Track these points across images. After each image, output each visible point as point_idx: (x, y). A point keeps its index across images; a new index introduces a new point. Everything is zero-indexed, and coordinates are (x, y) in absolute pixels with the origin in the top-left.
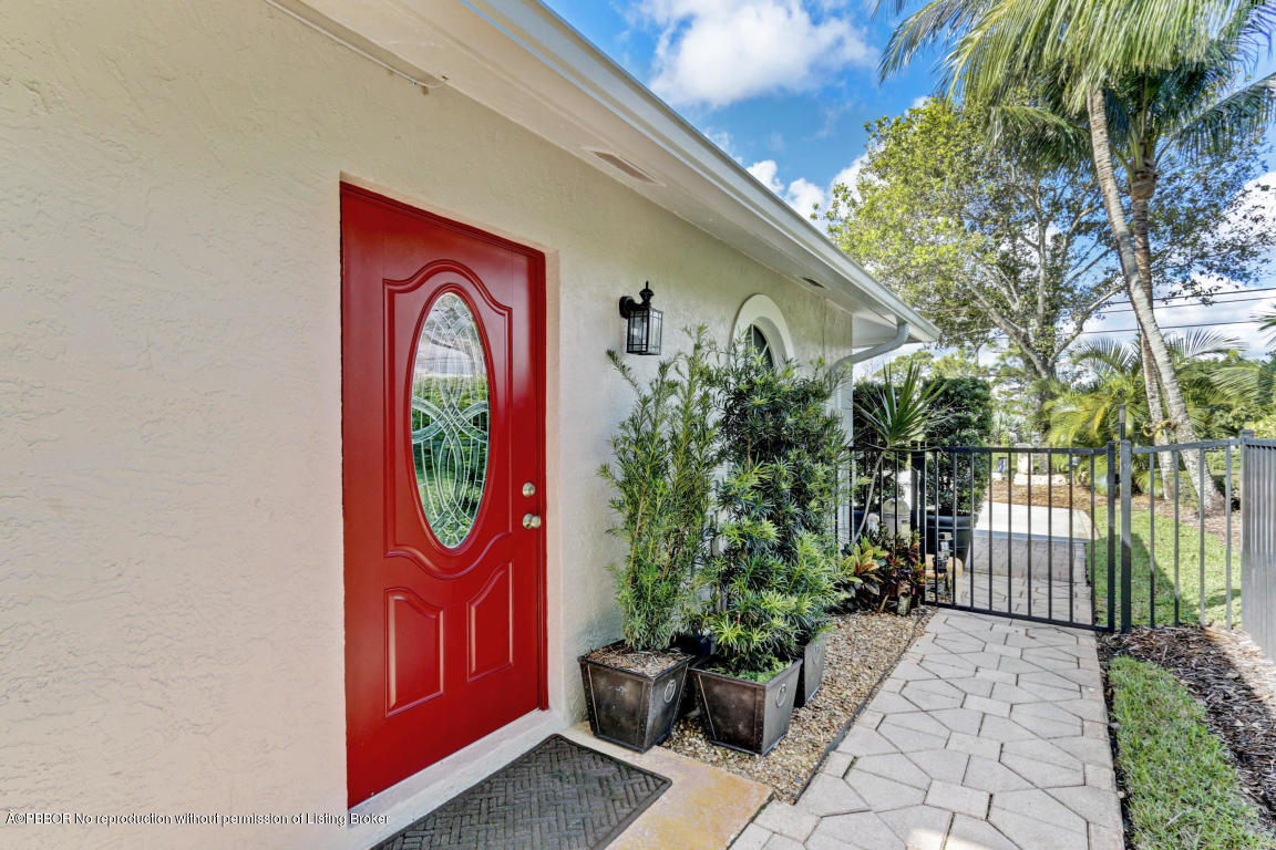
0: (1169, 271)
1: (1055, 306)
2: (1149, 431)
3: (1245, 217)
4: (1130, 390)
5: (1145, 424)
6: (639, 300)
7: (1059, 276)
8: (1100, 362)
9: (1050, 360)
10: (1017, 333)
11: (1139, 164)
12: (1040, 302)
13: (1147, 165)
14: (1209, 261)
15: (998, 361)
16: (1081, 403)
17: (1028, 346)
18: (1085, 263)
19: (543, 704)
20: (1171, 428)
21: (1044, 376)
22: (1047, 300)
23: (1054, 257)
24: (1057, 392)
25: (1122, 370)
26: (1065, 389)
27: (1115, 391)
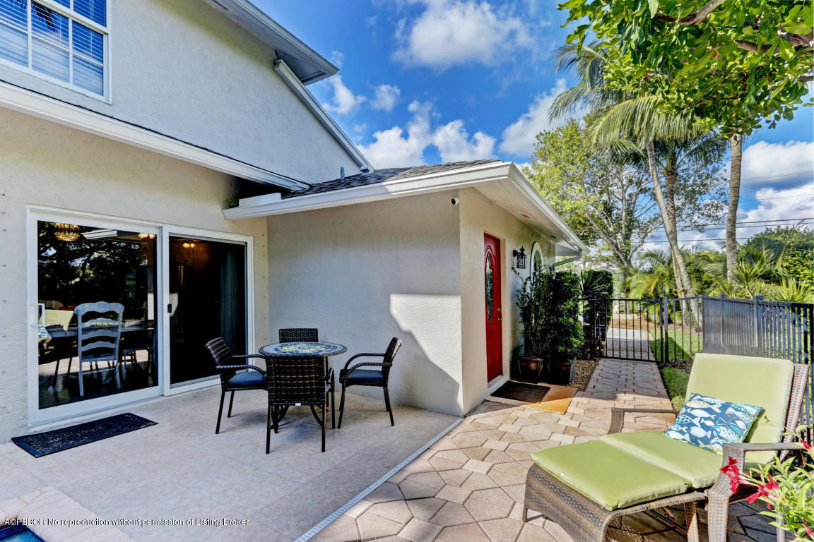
0: (684, 216)
1: (630, 229)
2: (676, 293)
3: (716, 193)
4: (667, 274)
5: (674, 290)
6: (520, 251)
7: (632, 215)
8: (654, 259)
9: (629, 257)
10: (613, 243)
11: (669, 168)
12: (623, 227)
13: (673, 169)
14: (702, 212)
15: (596, 253)
16: (645, 279)
17: (618, 249)
18: (644, 210)
19: (501, 373)
20: (685, 292)
21: (626, 264)
22: (626, 227)
23: (629, 205)
24: (633, 273)
25: (663, 263)
26: (636, 271)
27: (660, 273)
